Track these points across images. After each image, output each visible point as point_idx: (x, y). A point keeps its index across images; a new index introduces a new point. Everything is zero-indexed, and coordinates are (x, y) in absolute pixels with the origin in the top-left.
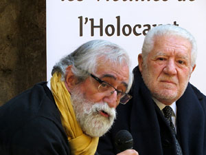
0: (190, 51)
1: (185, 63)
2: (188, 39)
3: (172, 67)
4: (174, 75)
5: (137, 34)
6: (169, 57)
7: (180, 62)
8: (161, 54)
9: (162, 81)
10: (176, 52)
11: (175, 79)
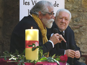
3: (64, 21)
6: (63, 18)
11: (64, 24)
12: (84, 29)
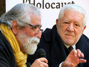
0: (82, 19)
1: (79, 26)
2: (82, 13)
4: (73, 32)
5: (53, 8)
6: (71, 22)
7: (77, 25)
8: (66, 20)
10: (75, 20)
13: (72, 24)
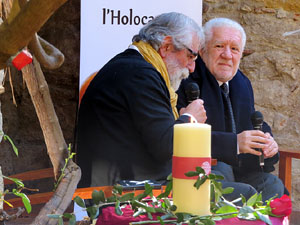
4: (230, 59)
6: (226, 44)
8: (219, 42)
9: (220, 64)
12: (255, 63)
13: (228, 48)
